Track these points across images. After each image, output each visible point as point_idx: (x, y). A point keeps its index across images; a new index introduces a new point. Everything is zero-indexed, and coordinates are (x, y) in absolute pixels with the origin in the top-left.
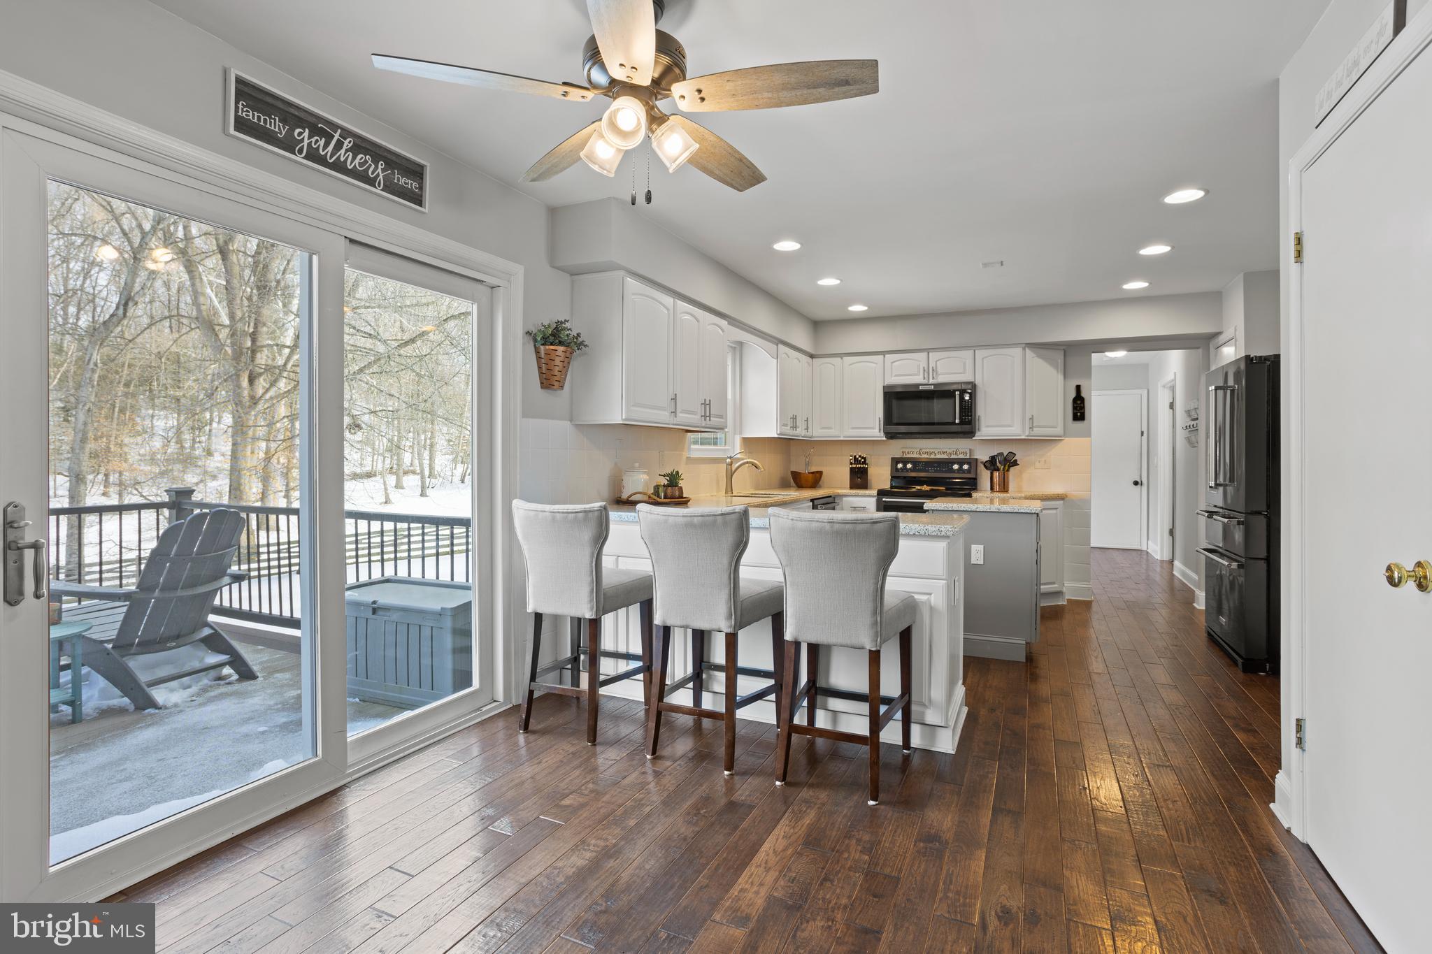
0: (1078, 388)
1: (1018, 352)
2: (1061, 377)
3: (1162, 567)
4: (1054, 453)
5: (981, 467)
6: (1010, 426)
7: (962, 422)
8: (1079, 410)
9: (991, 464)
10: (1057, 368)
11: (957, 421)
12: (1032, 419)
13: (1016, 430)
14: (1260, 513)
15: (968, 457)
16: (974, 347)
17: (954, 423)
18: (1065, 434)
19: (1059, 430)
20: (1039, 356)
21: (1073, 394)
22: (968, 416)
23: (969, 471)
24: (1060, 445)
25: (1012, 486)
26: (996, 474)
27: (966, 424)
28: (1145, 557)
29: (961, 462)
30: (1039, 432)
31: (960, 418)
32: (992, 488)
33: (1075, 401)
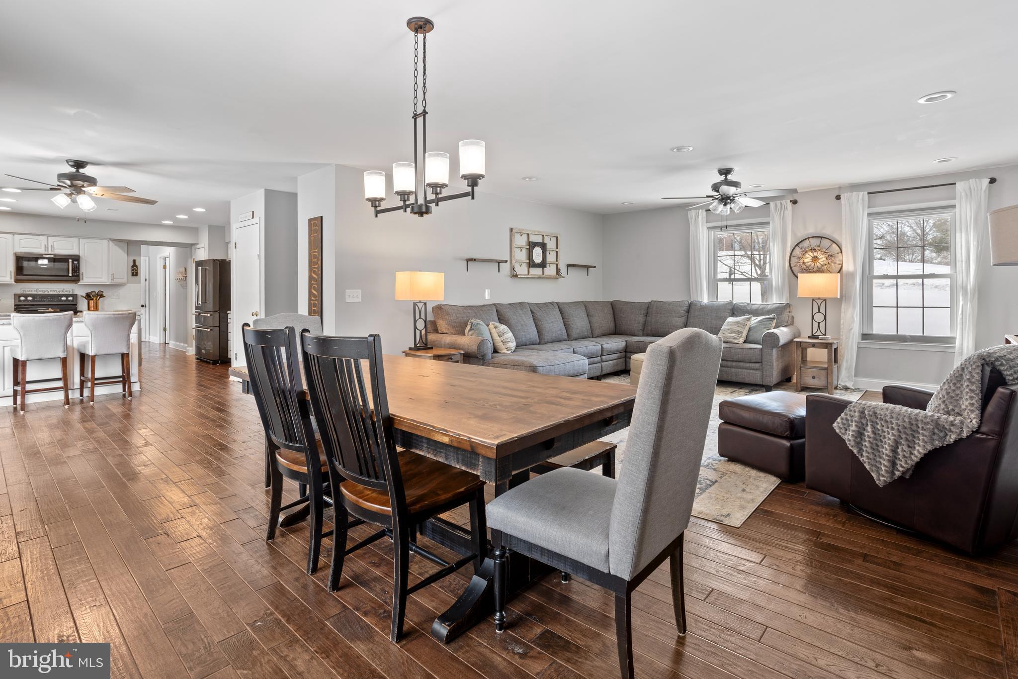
0: (134, 261)
1: (106, 242)
2: (125, 255)
3: (160, 347)
4: (122, 291)
5: (79, 299)
6: (101, 278)
7: (73, 275)
8: (135, 270)
9: (88, 296)
10: (124, 251)
11: (70, 275)
12: (113, 275)
13: (104, 280)
14: (217, 311)
15: (71, 293)
16: (79, 237)
17: (68, 276)
18: (128, 282)
19: (125, 280)
20: (116, 245)
21: (132, 264)
22: (77, 272)
23: (72, 301)
24: (126, 286)
25: (100, 307)
26: (91, 302)
27: (76, 277)
28: (148, 344)
29: (67, 296)
30: (116, 281)
31: (72, 274)
32: (89, 309)
33: (132, 267)
